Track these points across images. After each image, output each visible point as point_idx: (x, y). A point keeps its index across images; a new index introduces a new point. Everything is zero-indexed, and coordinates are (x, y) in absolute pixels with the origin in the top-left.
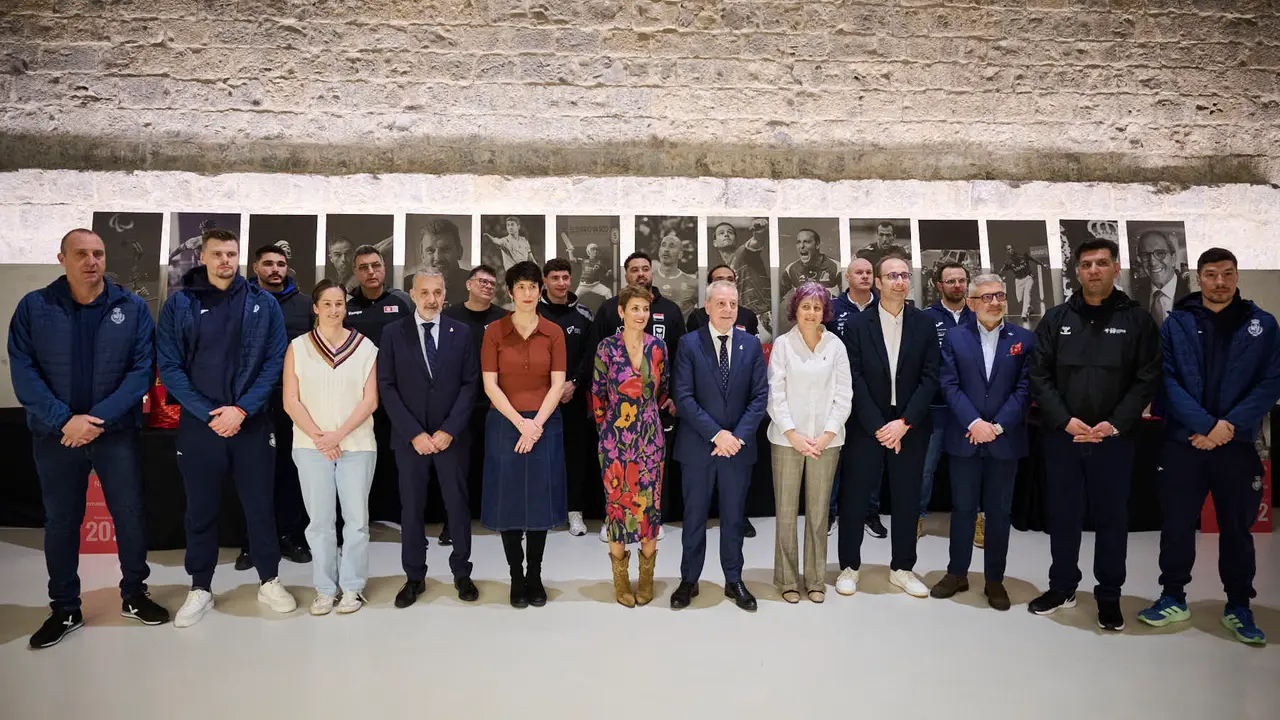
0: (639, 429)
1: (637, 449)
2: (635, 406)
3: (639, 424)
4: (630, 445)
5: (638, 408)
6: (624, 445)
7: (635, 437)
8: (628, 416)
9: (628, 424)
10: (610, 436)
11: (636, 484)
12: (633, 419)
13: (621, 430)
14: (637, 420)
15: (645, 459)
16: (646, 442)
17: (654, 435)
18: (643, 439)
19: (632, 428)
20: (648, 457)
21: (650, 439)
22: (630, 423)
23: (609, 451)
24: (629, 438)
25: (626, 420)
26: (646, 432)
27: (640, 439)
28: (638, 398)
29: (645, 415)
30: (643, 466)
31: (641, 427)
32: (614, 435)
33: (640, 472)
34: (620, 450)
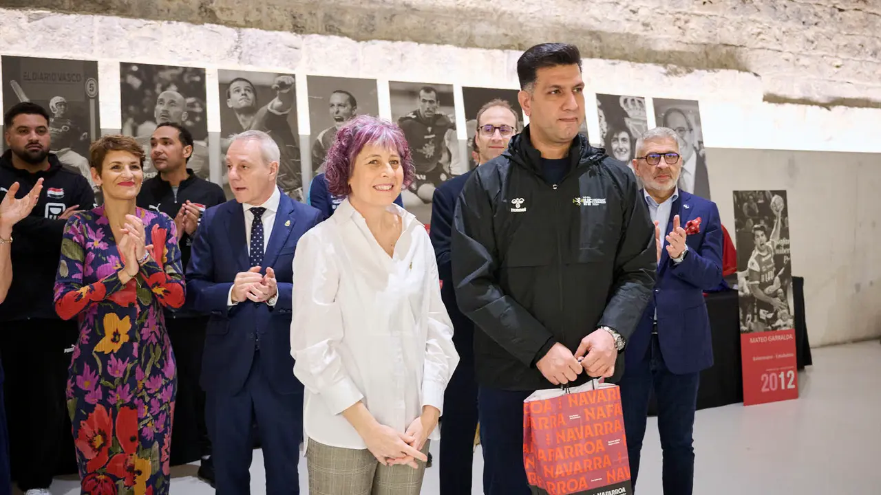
0: (135, 352)
1: (134, 384)
2: (127, 318)
3: (136, 345)
4: (122, 379)
5: (132, 321)
6: (112, 380)
7: (130, 366)
8: (116, 334)
9: (116, 347)
10: (87, 367)
11: (133, 439)
12: (124, 338)
13: (105, 357)
14: (132, 339)
15: (147, 399)
16: (148, 374)
17: (160, 361)
18: (144, 370)
19: (124, 353)
20: (151, 396)
21: (154, 366)
22: (121, 342)
23: (87, 392)
24: (119, 369)
25: (114, 340)
26: (148, 357)
27: (138, 369)
28: (132, 305)
29: (144, 331)
30: (145, 412)
31: (140, 349)
32: (94, 366)
33: (140, 420)
34: (106, 390)
